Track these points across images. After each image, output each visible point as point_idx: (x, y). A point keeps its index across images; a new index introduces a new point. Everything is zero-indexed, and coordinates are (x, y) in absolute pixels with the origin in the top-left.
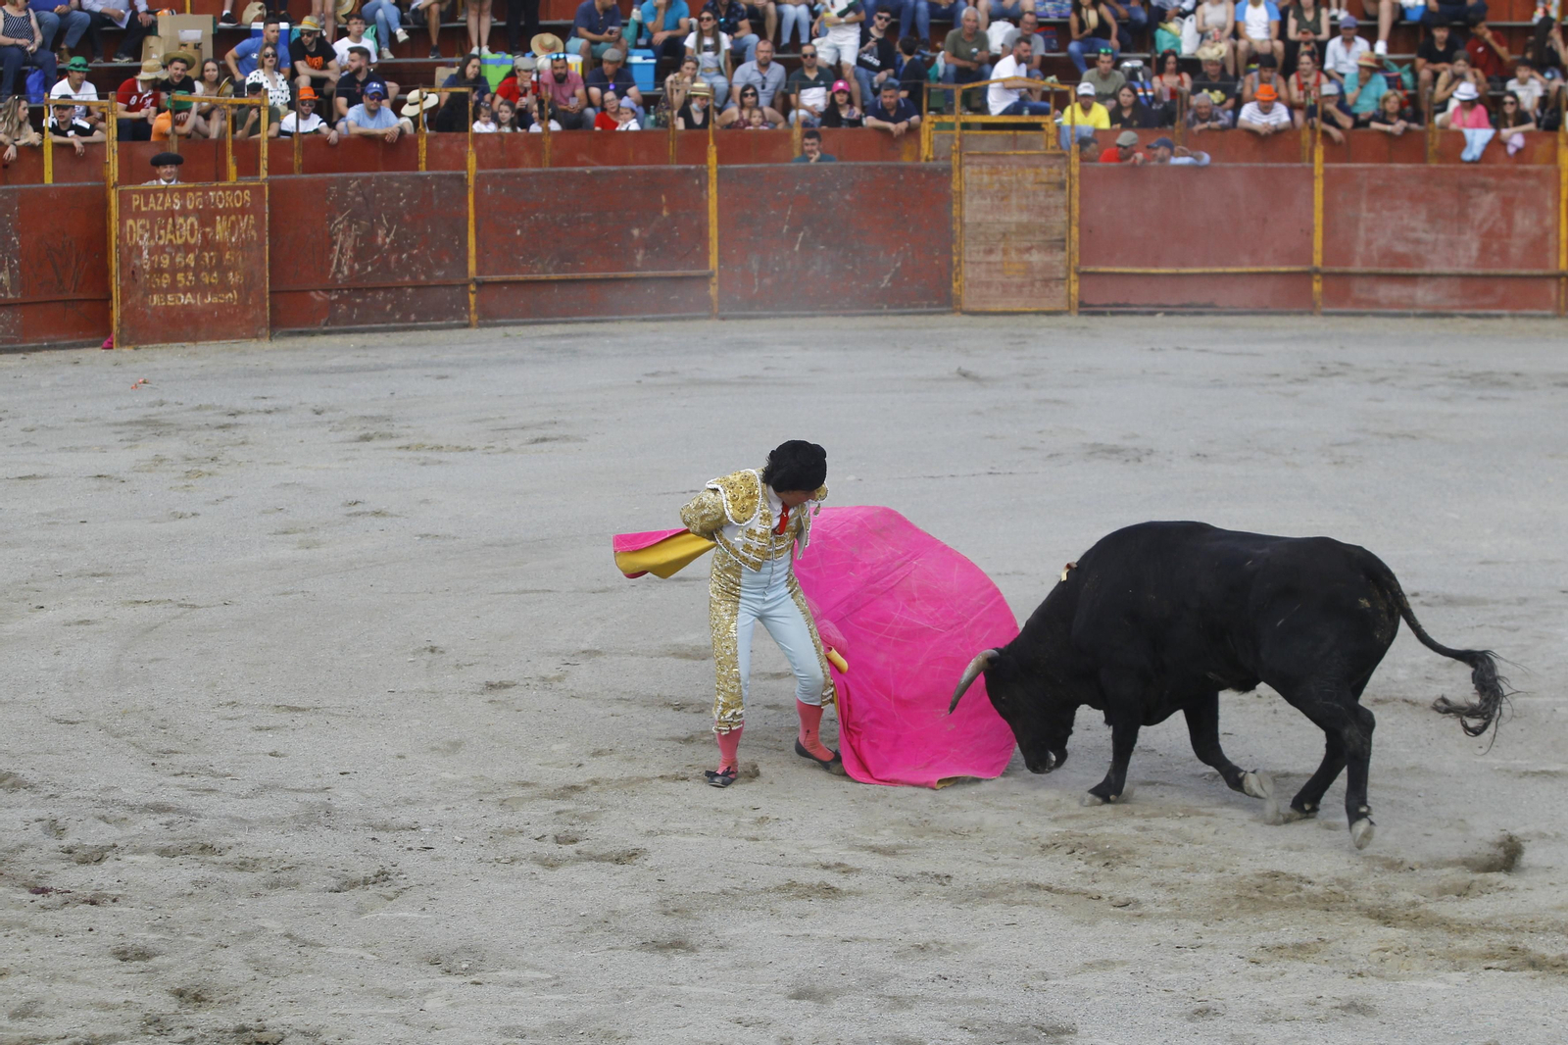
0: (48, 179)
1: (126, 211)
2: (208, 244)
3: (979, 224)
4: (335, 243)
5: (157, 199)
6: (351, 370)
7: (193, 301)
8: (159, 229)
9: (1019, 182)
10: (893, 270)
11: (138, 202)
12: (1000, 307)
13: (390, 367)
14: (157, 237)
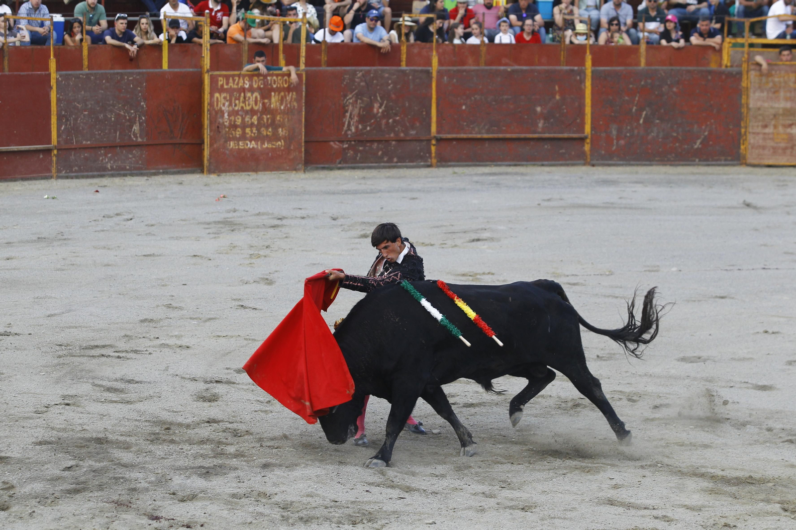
0: (165, 66)
1: (214, 88)
2: (266, 110)
3: (759, 109)
4: (347, 111)
5: (234, 80)
6: (355, 192)
7: (255, 146)
8: (236, 99)
9: (785, 82)
10: (703, 137)
11: (221, 83)
12: (771, 162)
13: (380, 191)
14: (234, 105)
